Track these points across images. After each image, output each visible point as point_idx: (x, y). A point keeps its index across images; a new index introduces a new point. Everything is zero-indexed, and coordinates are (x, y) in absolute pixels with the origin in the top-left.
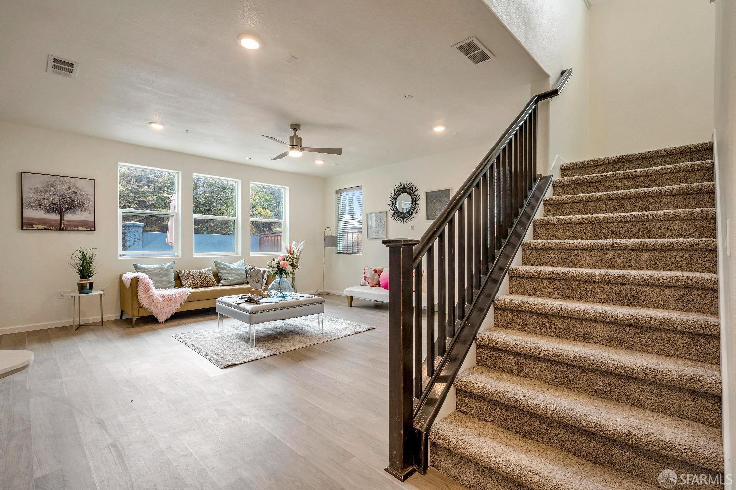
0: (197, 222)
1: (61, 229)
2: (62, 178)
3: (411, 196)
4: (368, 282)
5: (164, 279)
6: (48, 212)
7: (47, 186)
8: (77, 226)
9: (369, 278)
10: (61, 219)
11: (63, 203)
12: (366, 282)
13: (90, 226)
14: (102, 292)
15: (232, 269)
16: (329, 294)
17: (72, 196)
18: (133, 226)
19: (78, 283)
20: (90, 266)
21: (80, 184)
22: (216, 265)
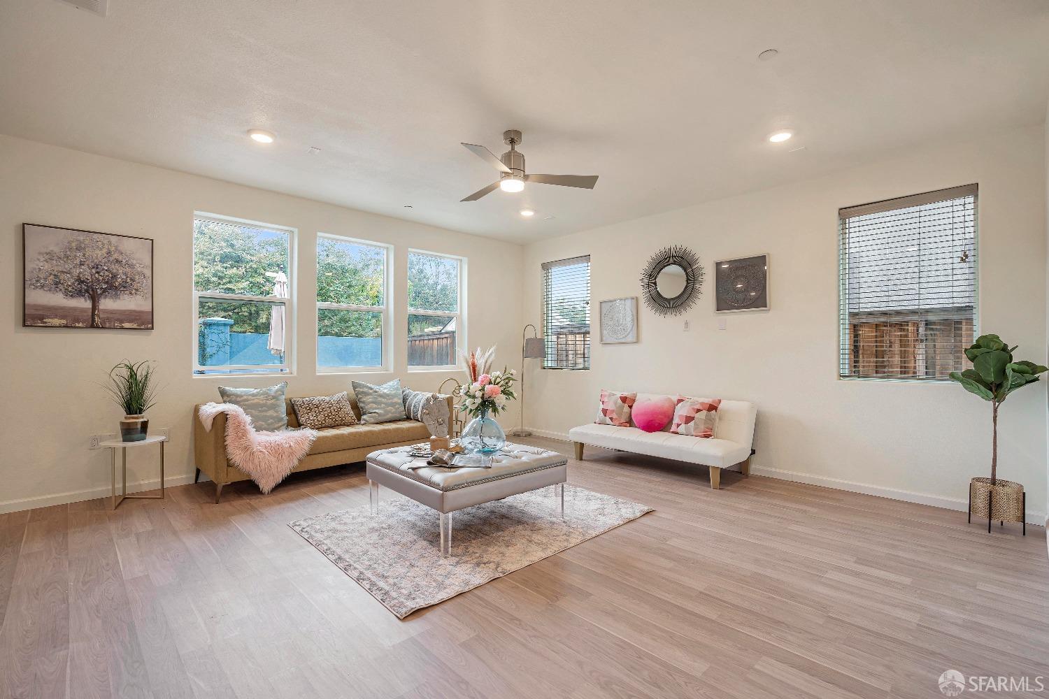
0: (323, 315)
1: (93, 326)
2: (95, 236)
3: (685, 271)
4: (611, 419)
5: (271, 413)
6: (72, 296)
7: (70, 249)
8: (121, 321)
9: (613, 411)
10: (94, 308)
11: (97, 279)
12: (607, 418)
13: (144, 322)
14: (162, 438)
15: (381, 396)
16: (530, 435)
17: (114, 268)
18: (217, 324)
19: (122, 424)
20: (143, 391)
21: (128, 245)
22: (354, 388)
